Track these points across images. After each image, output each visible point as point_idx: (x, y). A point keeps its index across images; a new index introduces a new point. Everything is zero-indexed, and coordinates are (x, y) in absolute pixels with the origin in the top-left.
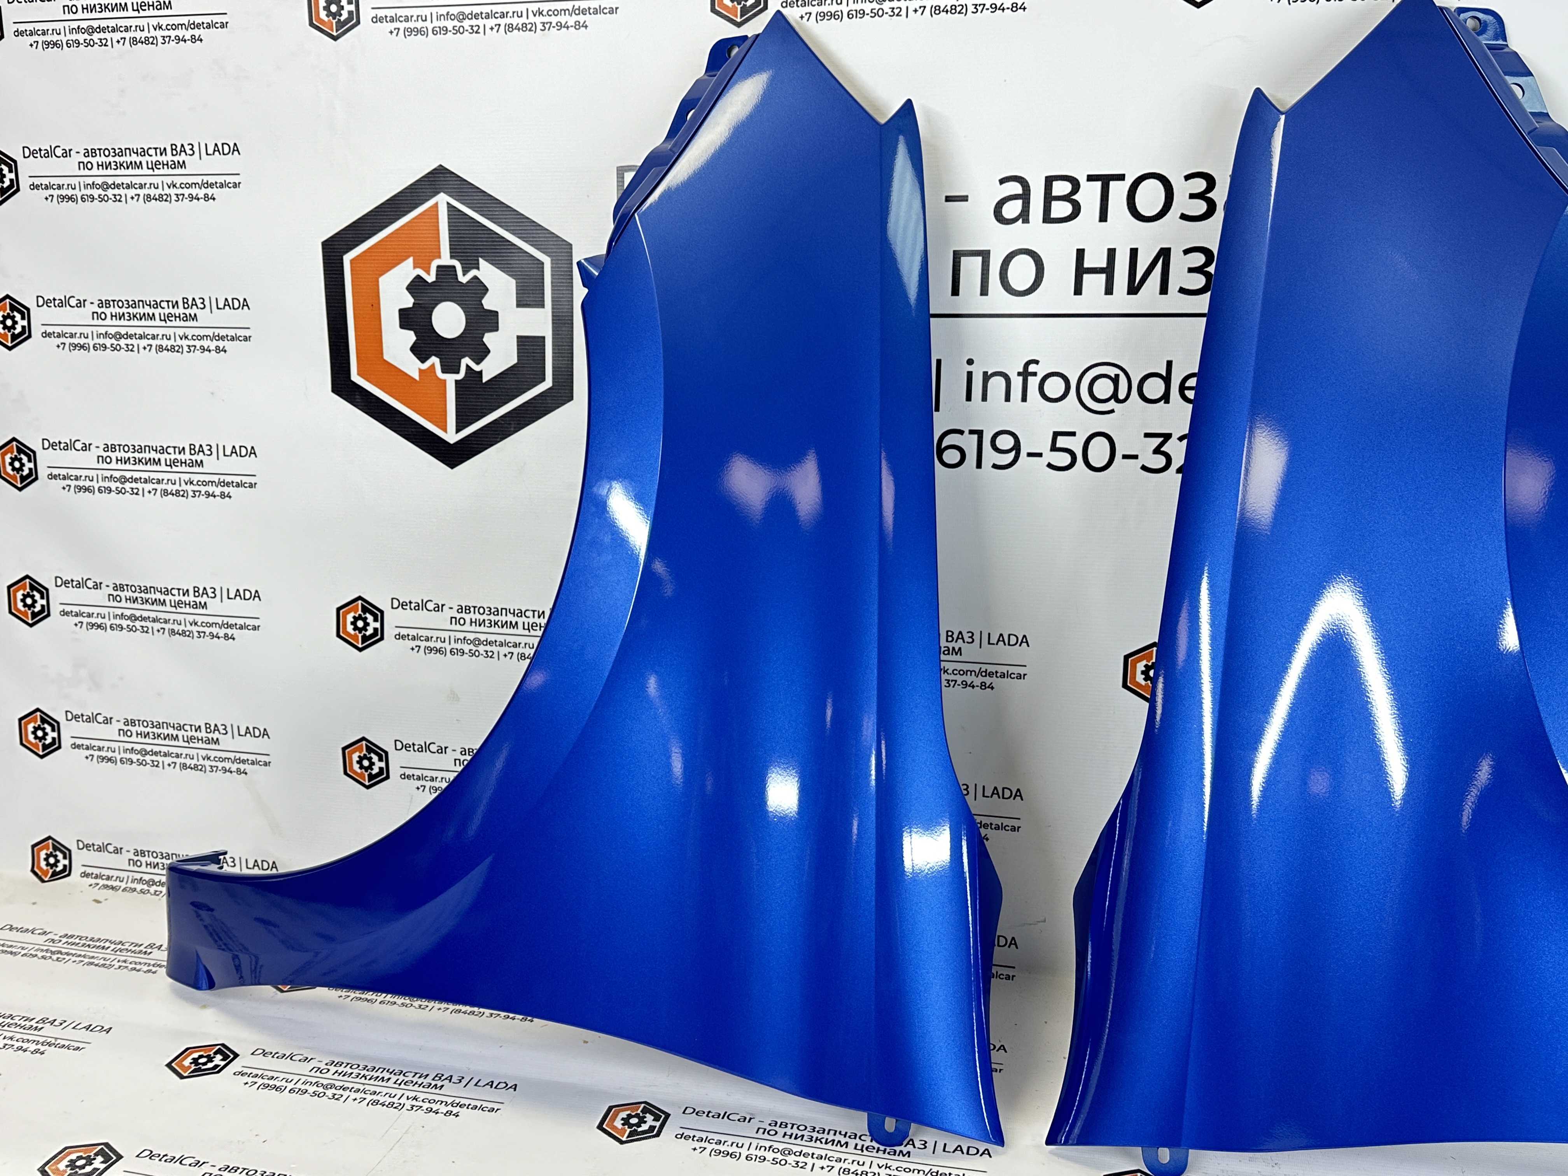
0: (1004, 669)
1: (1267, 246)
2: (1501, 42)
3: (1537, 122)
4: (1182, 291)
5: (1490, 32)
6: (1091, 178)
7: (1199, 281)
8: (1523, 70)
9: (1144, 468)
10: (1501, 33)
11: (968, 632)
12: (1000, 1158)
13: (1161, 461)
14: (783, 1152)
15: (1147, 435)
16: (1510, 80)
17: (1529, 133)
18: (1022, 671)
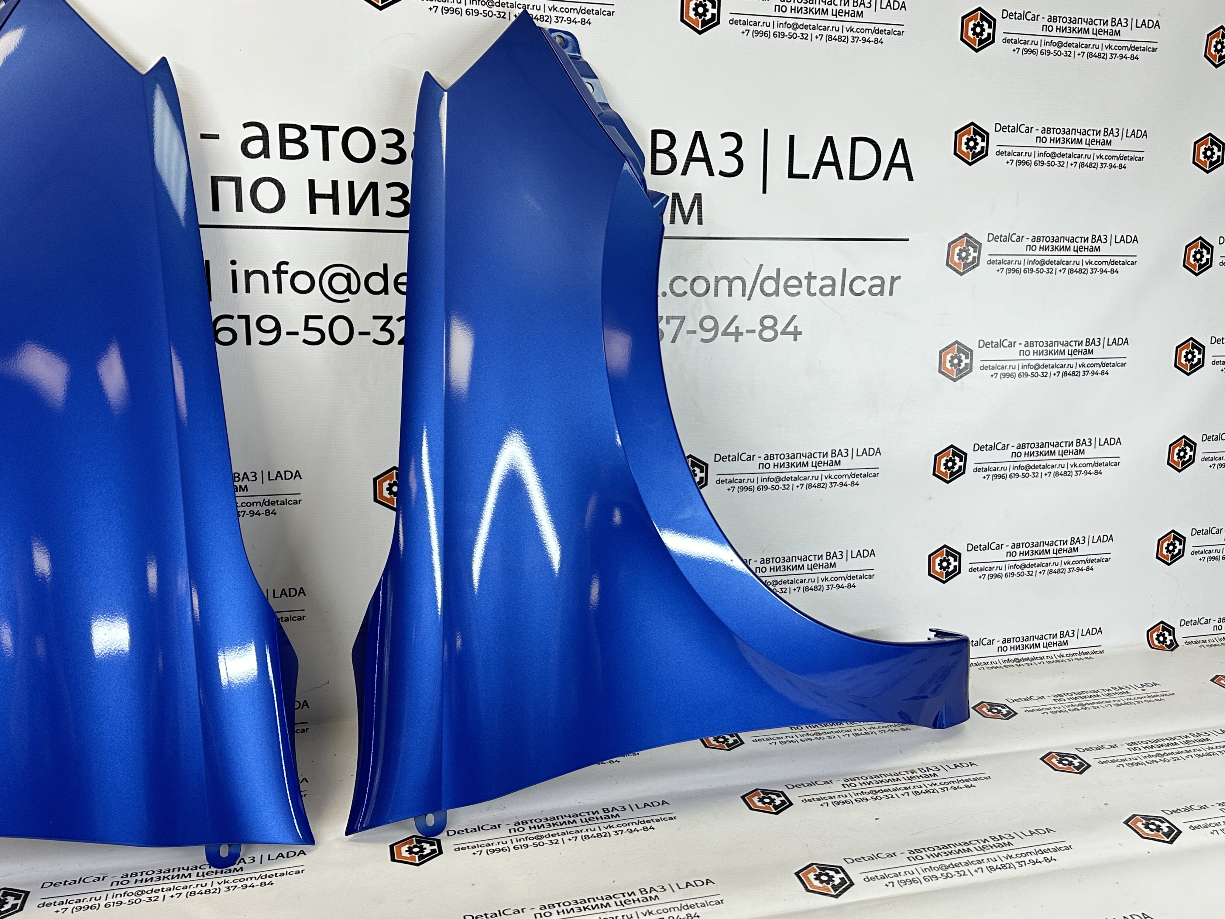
0: (283, 498)
1: (444, 184)
2: (577, 54)
3: (603, 109)
4: (389, 213)
5: (570, 47)
6: (314, 128)
7: (399, 207)
8: (591, 74)
9: (375, 341)
10: (577, 49)
11: (251, 473)
12: (313, 854)
13: (386, 337)
14: (136, 894)
15: (375, 318)
16: (585, 80)
17: (599, 116)
18: (297, 498)
